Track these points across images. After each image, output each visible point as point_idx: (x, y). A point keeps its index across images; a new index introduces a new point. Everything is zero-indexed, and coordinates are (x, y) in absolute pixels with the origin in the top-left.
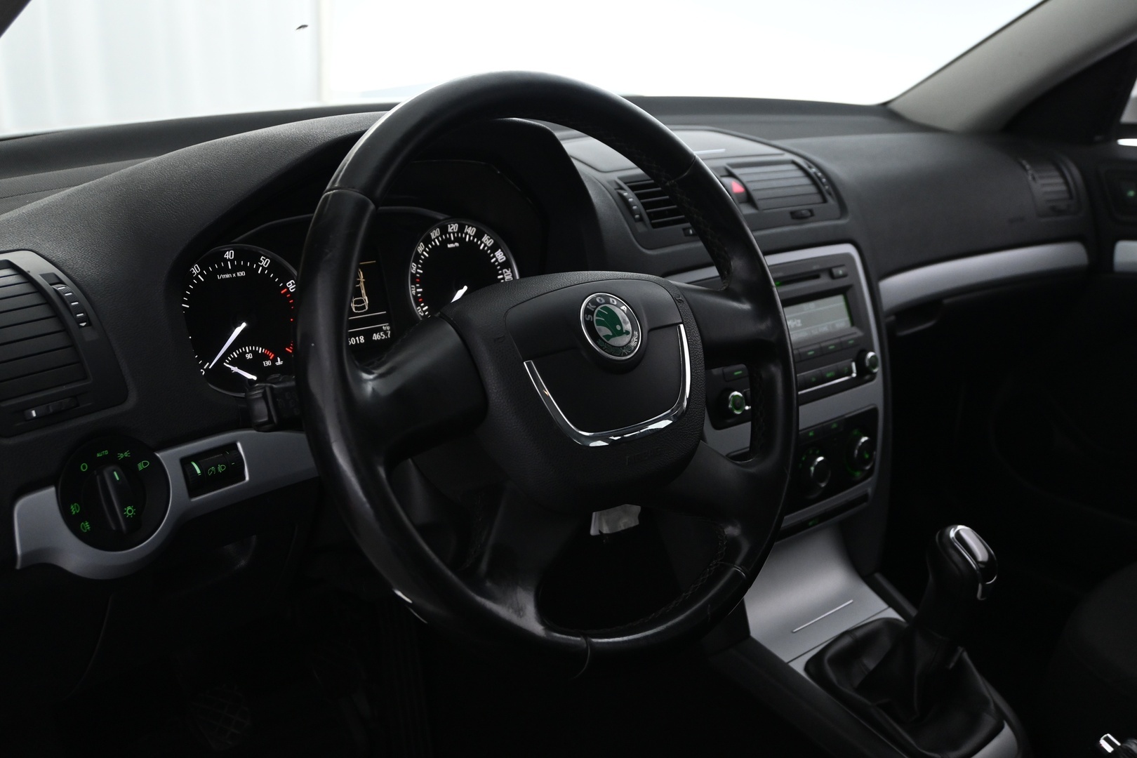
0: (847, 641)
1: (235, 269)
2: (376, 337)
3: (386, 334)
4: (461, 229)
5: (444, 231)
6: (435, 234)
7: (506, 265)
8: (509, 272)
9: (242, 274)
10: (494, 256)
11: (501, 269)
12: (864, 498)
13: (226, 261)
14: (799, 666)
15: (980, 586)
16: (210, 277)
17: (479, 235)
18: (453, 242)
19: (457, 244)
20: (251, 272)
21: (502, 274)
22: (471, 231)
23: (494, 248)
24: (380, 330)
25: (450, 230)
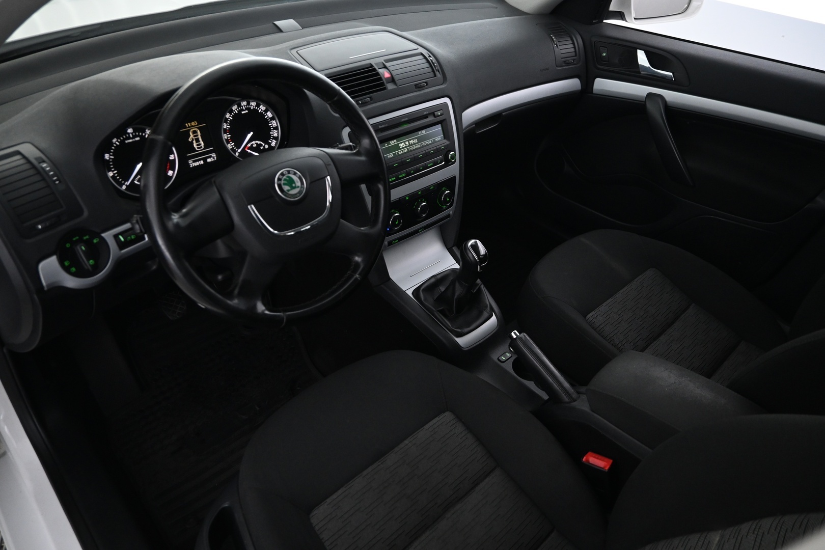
0: (433, 280)
1: (134, 137)
2: (209, 160)
3: (214, 158)
4: (248, 104)
5: (239, 105)
6: (235, 108)
7: (272, 119)
8: (274, 122)
9: (138, 139)
10: (267, 115)
11: (270, 121)
12: (449, 216)
13: (129, 134)
14: (410, 293)
15: (479, 266)
16: (122, 142)
17: (258, 105)
18: (245, 110)
19: (247, 111)
20: (142, 137)
21: (271, 123)
22: (253, 104)
23: (266, 111)
24: (211, 157)
25: (242, 105)
